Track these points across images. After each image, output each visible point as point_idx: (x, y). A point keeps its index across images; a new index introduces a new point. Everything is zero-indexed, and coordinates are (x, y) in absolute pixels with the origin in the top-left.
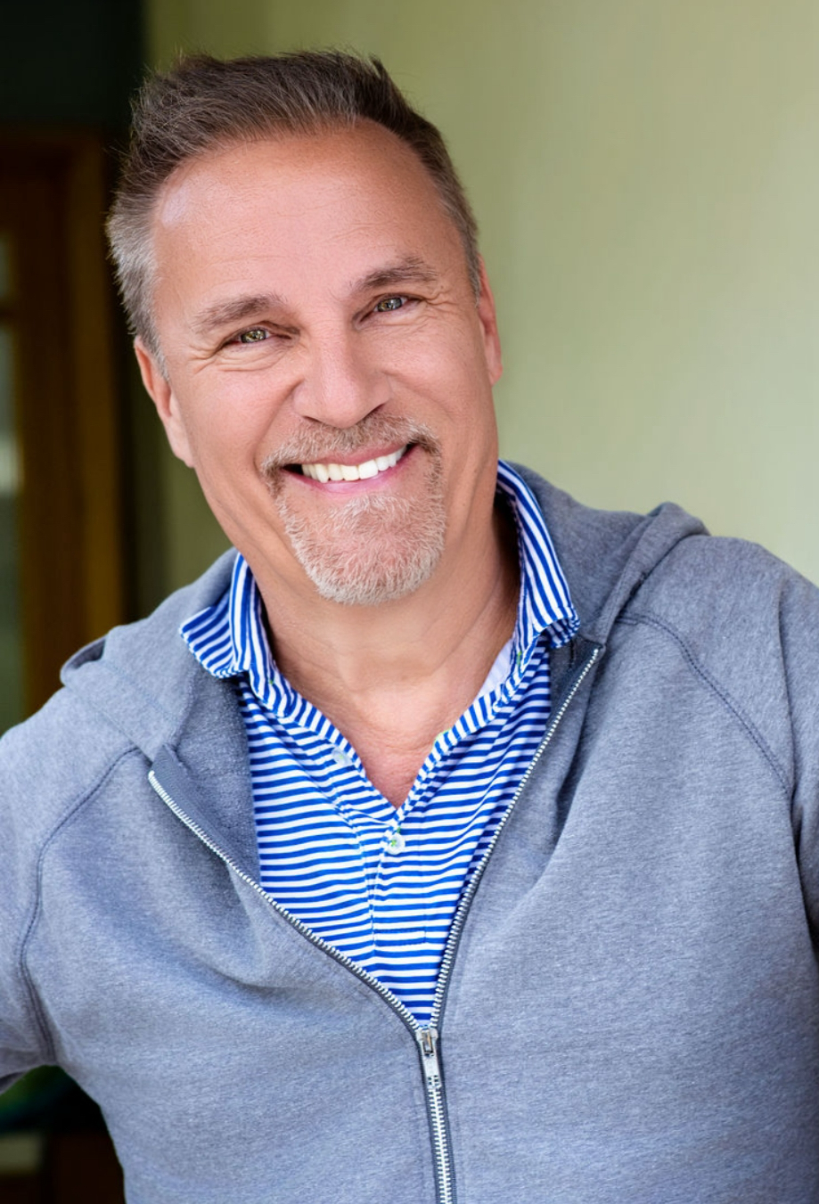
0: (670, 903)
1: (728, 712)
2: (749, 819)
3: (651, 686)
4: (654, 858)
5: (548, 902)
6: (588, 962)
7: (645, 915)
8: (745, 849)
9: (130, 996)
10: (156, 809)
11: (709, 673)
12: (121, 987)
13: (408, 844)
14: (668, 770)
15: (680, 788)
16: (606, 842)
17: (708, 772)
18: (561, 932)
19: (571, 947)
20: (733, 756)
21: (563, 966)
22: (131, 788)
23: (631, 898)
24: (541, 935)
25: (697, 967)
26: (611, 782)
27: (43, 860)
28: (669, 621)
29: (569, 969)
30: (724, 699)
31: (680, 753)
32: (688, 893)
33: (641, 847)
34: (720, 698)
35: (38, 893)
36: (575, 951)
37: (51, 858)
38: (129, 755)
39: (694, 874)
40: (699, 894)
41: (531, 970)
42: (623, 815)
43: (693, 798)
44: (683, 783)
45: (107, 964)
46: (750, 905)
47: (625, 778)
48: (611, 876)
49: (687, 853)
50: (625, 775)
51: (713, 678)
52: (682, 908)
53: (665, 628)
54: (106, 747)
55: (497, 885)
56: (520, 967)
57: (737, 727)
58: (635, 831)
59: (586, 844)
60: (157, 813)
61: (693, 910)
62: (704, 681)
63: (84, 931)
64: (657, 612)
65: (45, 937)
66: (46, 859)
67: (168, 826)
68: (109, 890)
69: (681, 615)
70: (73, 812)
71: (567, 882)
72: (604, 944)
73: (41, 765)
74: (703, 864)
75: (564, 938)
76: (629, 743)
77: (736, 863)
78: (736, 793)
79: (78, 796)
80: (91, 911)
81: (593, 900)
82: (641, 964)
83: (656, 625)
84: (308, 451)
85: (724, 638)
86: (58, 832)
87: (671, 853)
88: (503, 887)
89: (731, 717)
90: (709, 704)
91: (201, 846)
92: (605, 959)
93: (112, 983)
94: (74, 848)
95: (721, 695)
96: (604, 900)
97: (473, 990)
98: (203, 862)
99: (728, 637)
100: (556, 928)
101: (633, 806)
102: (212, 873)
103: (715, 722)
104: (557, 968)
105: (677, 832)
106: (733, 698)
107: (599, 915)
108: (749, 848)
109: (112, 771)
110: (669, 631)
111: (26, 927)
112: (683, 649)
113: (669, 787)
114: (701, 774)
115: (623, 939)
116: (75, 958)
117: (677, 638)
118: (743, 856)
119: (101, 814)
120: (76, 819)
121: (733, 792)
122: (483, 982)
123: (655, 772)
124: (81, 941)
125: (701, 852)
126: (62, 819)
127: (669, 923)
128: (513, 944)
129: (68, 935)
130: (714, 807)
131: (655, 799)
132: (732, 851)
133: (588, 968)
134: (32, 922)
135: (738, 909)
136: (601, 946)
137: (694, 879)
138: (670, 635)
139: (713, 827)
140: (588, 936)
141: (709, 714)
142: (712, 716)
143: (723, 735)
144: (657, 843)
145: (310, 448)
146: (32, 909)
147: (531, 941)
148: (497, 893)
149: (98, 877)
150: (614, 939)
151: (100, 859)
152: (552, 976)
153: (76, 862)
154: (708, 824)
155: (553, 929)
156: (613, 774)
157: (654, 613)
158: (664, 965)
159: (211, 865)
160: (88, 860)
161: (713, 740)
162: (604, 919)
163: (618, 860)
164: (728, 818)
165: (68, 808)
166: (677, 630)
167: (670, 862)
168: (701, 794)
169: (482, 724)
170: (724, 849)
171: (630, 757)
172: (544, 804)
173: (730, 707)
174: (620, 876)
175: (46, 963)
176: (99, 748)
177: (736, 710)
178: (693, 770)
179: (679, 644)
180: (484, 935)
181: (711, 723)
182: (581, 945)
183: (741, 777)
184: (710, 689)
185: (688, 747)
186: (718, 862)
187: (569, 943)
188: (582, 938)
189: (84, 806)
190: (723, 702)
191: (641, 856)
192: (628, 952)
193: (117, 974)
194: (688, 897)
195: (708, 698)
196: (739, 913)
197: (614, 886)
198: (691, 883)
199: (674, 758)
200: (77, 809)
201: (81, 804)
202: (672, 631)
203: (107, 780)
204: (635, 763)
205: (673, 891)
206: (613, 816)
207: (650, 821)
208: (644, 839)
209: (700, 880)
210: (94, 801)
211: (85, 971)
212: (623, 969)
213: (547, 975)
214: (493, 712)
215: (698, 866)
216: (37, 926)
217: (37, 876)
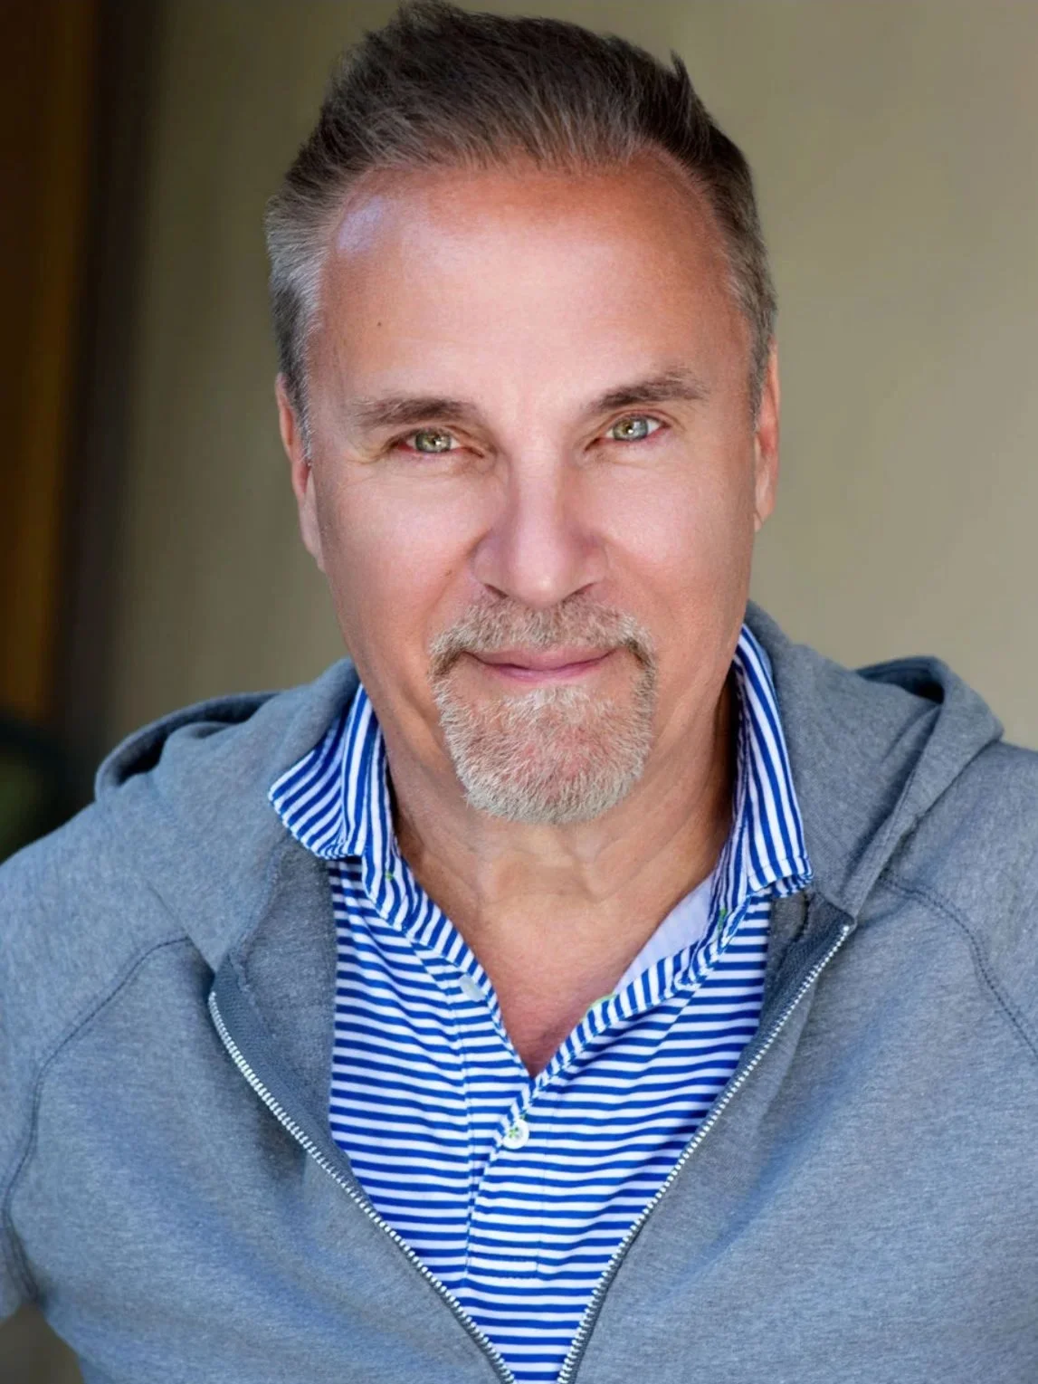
0: (907, 1291)
1: (1017, 1038)
2: (1030, 1185)
3: (923, 998)
4: (887, 1228)
5: (735, 1273)
6: (776, 1360)
7: (865, 1303)
8: (1018, 1225)
9: (146, 1286)
10: (192, 1029)
11: (998, 981)
12: (136, 1273)
13: (533, 1135)
14: (925, 1109)
15: (940, 1135)
16: (828, 1203)
17: (979, 1117)
18: (746, 1313)
19: (756, 1335)
20: (1017, 1097)
21: (742, 1361)
22: (161, 995)
23: (845, 1278)
24: (717, 1314)
25: (924, 1371)
26: (849, 1124)
27: (42, 1083)
28: (957, 906)
29: (749, 1366)
30: (1014, 1020)
31: (946, 1086)
32: (932, 1279)
33: (870, 1211)
34: (1008, 1018)
35: (34, 1124)
36: (761, 1343)
37: (53, 1084)
38: (164, 948)
39: (945, 1253)
40: (946, 1281)
41: (698, 1360)
42: (857, 1169)
43: (954, 1149)
44: (944, 1129)
45: (120, 1239)
46: (1008, 1293)
47: (869, 1120)
48: (822, 1247)
49: (938, 1223)
50: (871, 1117)
51: (1003, 989)
52: (920, 1298)
53: (952, 916)
54: (134, 932)
55: (664, 1233)
56: (683, 1352)
57: (1026, 1059)
58: (864, 1191)
59: (802, 1203)
60: (193, 1036)
61: (934, 1302)
62: (990, 991)
63: (91, 1191)
64: (941, 890)
65: (39, 1185)
66: (46, 1084)
67: (204, 1057)
68: (131, 1130)
69: (974, 897)
70: (87, 1020)
71: (765, 1250)
72: (803, 1337)
73: (47, 941)
74: (958, 1242)
75: (748, 1322)
76: (882, 1073)
77: (1003, 1242)
78: (1017, 1149)
79: (95, 997)
80: (101, 1163)
81: (794, 1275)
82: (850, 1365)
83: (939, 909)
84: (488, 638)
85: (1025, 931)
86: (65, 1048)
87: (917, 1222)
88: (672, 1237)
89: (1021, 1045)
90: (992, 1023)
91: (246, 1089)
92: (801, 1357)
93: (126, 1264)
94: (85, 1071)
95: (1010, 1014)
96: (809, 1278)
97: (613, 1375)
98: (246, 1111)
99: (1030, 930)
100: (740, 1307)
101: (870, 1158)
102: (258, 1127)
103: (997, 1050)
104: (734, 1362)
105: (926, 1195)
106: (1027, 1021)
107: (799, 1297)
108: (1023, 1225)
109: (139, 966)
110: (957, 921)
111: (15, 1165)
112: (973, 947)
113: (923, 1132)
114: (971, 1118)
115: (830, 1332)
116: (77, 1221)
117: (967, 931)
118: (1014, 1234)
119: (126, 1022)
120: (90, 1030)
121: (1013, 1147)
122: (629, 1366)
123: (907, 1113)
124: (88, 1203)
125: (958, 1225)
126: (72, 1029)
127: (900, 1316)
128: (678, 1324)
129: (69, 1189)
130: (982, 1164)
131: (900, 1148)
132: (999, 1226)
133: (776, 1366)
134: (24, 1159)
135: (991, 1298)
136: (798, 1340)
137: (944, 1260)
138: (960, 927)
139: (978, 1193)
140: (780, 1324)
141: (990, 1037)
142: (995, 1041)
143: (1007, 1069)
144: (896, 1207)
145: (492, 634)
146: (25, 1142)
147: (702, 1321)
148: (663, 1244)
149: (117, 1110)
150: (816, 1332)
151: (121, 1086)
152: (725, 1373)
153: (87, 1090)
154: (972, 1186)
155: (734, 1309)
156: (853, 1113)
157: (936, 892)
158: (880, 1368)
159: (258, 1116)
160: (105, 1087)
161: (993, 1074)
162: (805, 1303)
163: (837, 1226)
164: (1000, 1182)
165: (80, 1013)
166: (967, 919)
167: (912, 1234)
168: (966, 1145)
169: (656, 1001)
170: (988, 1223)
171: (881, 1092)
172: (748, 1135)
173: (1021, 1032)
174: (835, 1247)
175: (37, 1217)
176: (125, 931)
177: (1028, 1036)
178: (960, 1113)
179: (970, 940)
180: (637, 1300)
181: (990, 1050)
182: (771, 1334)
183: (1025, 1127)
184: (996, 1002)
185: (957, 1079)
186: (978, 1240)
187: (753, 1329)
188: (772, 1325)
189: (103, 1010)
190: (1011, 1024)
191: (869, 1224)
192: (834, 1351)
193: (132, 1254)
194: (931, 1286)
195: (991, 1014)
196: (992, 1302)
197: (823, 1260)
198: (937, 1265)
199: (935, 1093)
200: (93, 1015)
201: (98, 1009)
202: (961, 921)
203: (133, 976)
204: (886, 1101)
205: (913, 1275)
206: (845, 1169)
207: (889, 1177)
208: (876, 1201)
209: (951, 1263)
210: (116, 1004)
211: (90, 1241)
212: (824, 1372)
213: (718, 1370)
214: (673, 987)
215: (951, 1244)
216: (28, 1166)
217: (34, 1102)
